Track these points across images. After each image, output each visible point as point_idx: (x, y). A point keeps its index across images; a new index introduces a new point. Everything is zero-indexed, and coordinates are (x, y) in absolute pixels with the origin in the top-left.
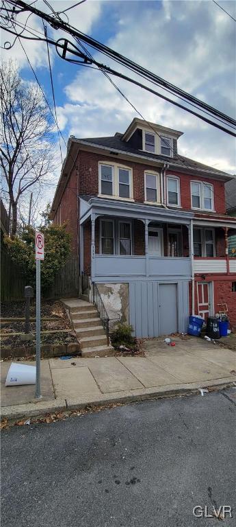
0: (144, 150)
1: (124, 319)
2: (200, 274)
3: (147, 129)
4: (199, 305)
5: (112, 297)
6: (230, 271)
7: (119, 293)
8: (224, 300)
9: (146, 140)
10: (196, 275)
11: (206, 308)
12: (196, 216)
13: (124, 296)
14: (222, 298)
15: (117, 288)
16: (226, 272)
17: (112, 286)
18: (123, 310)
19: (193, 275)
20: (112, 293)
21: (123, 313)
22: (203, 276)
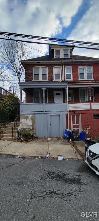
0: (55, 58)
1: (33, 129)
2: (72, 110)
3: (56, 49)
4: (72, 125)
5: (28, 120)
6: (92, 109)
7: (31, 118)
8: (88, 123)
9: (56, 53)
10: (69, 111)
11: (78, 127)
12: (68, 83)
13: (33, 120)
14: (87, 122)
15: (30, 116)
16: (90, 109)
17: (28, 116)
18: (32, 125)
19: (68, 111)
20: (28, 119)
21: (33, 127)
22: (74, 111)
